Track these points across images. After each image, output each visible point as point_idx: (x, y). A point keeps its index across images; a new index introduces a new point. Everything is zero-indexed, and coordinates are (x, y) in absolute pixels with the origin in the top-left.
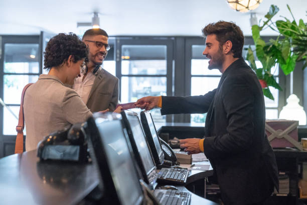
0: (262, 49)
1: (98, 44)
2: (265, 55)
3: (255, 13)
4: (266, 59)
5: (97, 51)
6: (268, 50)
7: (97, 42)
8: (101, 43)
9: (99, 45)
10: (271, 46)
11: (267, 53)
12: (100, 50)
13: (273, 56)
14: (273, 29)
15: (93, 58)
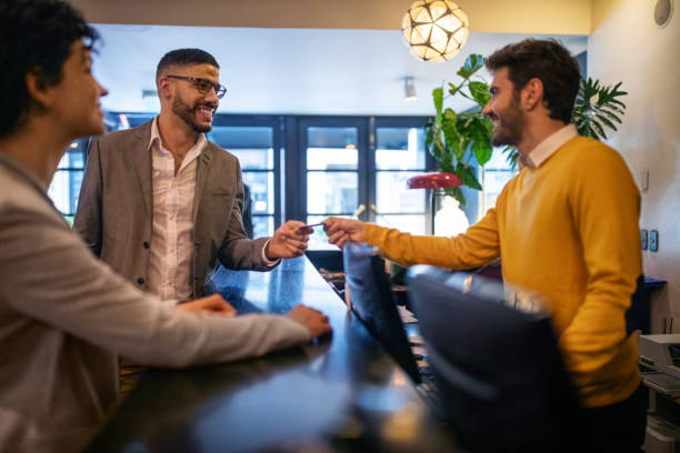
0: (453, 125)
1: (201, 83)
2: (458, 134)
3: (411, 78)
4: (459, 141)
5: (198, 100)
6: (466, 125)
7: (199, 80)
8: (208, 81)
9: (204, 86)
10: (471, 120)
11: (462, 131)
12: (207, 99)
13: (469, 136)
14: (464, 95)
15: (191, 115)
